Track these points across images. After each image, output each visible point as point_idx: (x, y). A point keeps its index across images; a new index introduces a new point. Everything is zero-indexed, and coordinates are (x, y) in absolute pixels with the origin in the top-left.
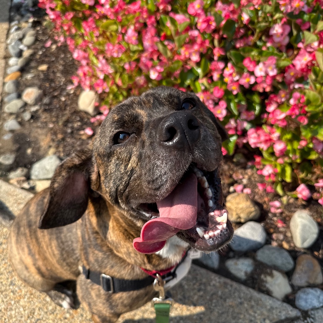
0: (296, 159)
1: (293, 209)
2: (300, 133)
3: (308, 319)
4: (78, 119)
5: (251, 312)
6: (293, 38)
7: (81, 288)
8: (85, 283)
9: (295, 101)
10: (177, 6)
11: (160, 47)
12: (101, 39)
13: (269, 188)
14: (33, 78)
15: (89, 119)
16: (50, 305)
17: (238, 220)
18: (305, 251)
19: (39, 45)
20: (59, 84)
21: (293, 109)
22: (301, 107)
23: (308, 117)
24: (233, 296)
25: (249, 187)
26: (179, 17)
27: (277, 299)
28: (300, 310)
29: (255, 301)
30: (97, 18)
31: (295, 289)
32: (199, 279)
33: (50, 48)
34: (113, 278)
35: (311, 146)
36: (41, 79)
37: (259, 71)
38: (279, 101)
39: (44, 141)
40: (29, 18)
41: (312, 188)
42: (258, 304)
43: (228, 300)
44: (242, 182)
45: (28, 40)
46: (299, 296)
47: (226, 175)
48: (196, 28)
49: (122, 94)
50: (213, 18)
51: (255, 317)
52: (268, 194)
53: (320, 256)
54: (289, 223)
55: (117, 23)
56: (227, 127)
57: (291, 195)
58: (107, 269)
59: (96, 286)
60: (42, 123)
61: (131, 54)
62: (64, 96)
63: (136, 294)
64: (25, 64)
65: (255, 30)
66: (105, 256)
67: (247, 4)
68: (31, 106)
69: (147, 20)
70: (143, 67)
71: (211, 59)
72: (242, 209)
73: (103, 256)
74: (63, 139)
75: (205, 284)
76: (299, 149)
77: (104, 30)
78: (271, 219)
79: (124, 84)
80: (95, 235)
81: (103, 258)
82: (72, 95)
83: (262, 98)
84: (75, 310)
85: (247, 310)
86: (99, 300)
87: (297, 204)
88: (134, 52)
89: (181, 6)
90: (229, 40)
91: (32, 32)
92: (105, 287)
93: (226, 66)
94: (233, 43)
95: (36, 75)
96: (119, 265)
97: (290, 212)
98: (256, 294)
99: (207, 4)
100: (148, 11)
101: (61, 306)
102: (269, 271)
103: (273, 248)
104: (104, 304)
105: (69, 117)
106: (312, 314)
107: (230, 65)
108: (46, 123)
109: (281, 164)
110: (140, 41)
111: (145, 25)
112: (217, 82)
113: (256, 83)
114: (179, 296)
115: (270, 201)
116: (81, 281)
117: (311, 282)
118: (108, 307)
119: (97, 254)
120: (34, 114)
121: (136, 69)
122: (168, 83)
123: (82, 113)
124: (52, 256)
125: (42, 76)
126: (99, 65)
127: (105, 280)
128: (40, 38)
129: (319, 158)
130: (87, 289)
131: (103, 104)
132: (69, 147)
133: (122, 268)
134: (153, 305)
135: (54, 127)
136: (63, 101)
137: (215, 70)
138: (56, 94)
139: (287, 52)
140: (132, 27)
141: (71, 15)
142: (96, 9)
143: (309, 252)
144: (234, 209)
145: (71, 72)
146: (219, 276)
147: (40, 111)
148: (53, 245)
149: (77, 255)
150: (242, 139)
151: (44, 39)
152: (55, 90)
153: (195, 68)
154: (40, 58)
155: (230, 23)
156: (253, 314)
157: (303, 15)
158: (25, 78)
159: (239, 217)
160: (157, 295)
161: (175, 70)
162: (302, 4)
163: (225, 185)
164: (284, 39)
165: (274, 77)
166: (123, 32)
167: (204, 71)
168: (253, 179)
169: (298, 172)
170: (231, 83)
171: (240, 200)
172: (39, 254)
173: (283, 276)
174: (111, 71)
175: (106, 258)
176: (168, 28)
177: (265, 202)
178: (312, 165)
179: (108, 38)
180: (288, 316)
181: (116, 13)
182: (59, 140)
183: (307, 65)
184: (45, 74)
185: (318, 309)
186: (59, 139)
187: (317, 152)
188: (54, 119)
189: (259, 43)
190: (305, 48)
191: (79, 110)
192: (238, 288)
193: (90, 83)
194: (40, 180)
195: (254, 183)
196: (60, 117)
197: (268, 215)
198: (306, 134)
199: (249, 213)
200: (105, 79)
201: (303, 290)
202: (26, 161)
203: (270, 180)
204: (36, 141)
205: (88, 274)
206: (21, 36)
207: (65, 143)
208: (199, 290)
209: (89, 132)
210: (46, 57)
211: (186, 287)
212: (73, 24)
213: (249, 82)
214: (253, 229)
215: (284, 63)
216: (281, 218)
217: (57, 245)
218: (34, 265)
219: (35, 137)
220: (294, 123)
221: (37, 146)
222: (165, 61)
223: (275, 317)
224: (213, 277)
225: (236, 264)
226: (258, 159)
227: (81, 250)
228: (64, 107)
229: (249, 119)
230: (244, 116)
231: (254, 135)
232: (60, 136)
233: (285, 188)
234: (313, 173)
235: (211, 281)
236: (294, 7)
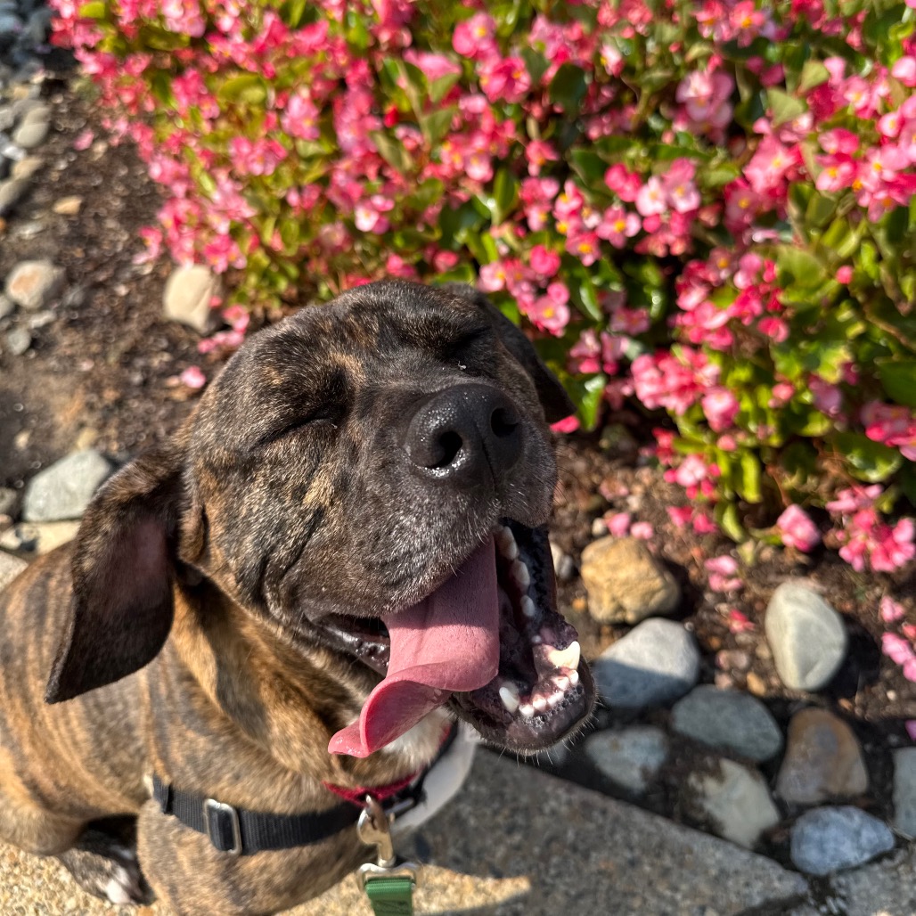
0: (768, 437)
1: (772, 578)
2: (772, 364)
3: (830, 901)
4: (164, 344)
5: (662, 888)
6: (742, 108)
7: (149, 841)
8: (160, 828)
9: (748, 276)
10: (428, 33)
11: (383, 145)
12: (223, 125)
13: (699, 519)
14: (40, 234)
15: (193, 343)
16: (71, 895)
17: (619, 616)
18: (814, 698)
19: (58, 144)
20: (109, 251)
21: (744, 301)
22: (768, 295)
23: (787, 321)
24: (610, 844)
25: (648, 521)
26: (431, 62)
27: (739, 846)
28: (805, 875)
29: (673, 855)
30: (214, 68)
31: (789, 813)
32: (508, 797)
33: (89, 150)
34: (239, 810)
35: (807, 398)
36: (61, 237)
37: (650, 200)
38: (712, 277)
39: (66, 408)
40: (33, 71)
41: (821, 518)
42: (681, 865)
43: (594, 855)
44: (627, 505)
45: (30, 130)
46: (802, 832)
47: (581, 486)
48: (480, 91)
49: (283, 272)
50: (520, 63)
51: (674, 902)
52: (699, 537)
53: (858, 711)
54: (764, 620)
55: (265, 82)
56: (574, 352)
57: (765, 537)
58: (223, 784)
59: (193, 835)
60: (60, 359)
61: (302, 166)
62: (126, 283)
63: (310, 855)
64: (17, 196)
65: (639, 90)
66: (217, 748)
67: (616, 24)
68: (31, 312)
69: (348, 73)
70: (337, 199)
71: (523, 173)
72: (626, 582)
73: (209, 747)
74: (119, 403)
75: (527, 811)
76: (776, 409)
77: (232, 102)
78: (712, 611)
79: (288, 245)
80: (186, 684)
81: (209, 752)
82: (148, 279)
83: (668, 271)
84: (143, 907)
85: (650, 883)
86: (200, 877)
87: (782, 563)
88: (310, 160)
89: (439, 33)
90: (570, 120)
91: (40, 109)
92: (217, 837)
93: (562, 191)
94: (579, 128)
95: (48, 226)
96: (256, 771)
97: (763, 586)
98: (675, 834)
99: (504, 24)
100: (350, 48)
101: (103, 896)
102: (709, 761)
103: (721, 695)
104: (215, 887)
105: (136, 341)
106: (840, 886)
107: (569, 187)
108: (72, 359)
109: (727, 453)
110: (327, 128)
111: (342, 84)
112: (538, 234)
113: (642, 235)
114: (452, 852)
115: (706, 557)
116: (149, 819)
117: (834, 788)
118: (227, 896)
119: (191, 742)
120: (39, 335)
121: (321, 205)
122: (409, 239)
123: (174, 328)
124: (72, 748)
125: (64, 229)
126: (216, 196)
127: (215, 816)
128: (63, 124)
129: (832, 431)
130: (166, 842)
131: (233, 299)
132: (135, 425)
133: (266, 781)
134: (361, 884)
135: (93, 369)
136: (121, 297)
137: (534, 201)
138: (102, 277)
139: (729, 145)
140: (305, 93)
141: (140, 63)
142: (207, 44)
143: (824, 701)
144: (606, 585)
145: (145, 216)
146: (567, 785)
147: (57, 327)
148: (72, 714)
149: (140, 743)
150: (619, 384)
151: (74, 127)
152: (99, 266)
153: (480, 196)
154: (61, 180)
155: (570, 74)
156: (668, 893)
157: (764, 49)
158: (16, 234)
159: (620, 608)
160: (370, 854)
161: (425, 204)
162: (757, 18)
163: (578, 516)
164: (718, 111)
165: (692, 216)
166: (280, 106)
167: (503, 205)
168: (656, 496)
169: (777, 472)
170: (575, 236)
171: (620, 557)
172: (33, 744)
173: (753, 776)
174: (248, 212)
175: (218, 754)
176: (402, 91)
177: (692, 560)
178: (816, 452)
179: (240, 123)
180: (772, 896)
181: (260, 54)
182: (107, 407)
183: (784, 179)
184: (74, 222)
185: (857, 868)
186: (106, 402)
187: (827, 415)
188: (95, 348)
189: (655, 123)
190: (777, 133)
191: (165, 321)
192: (623, 818)
193: (195, 245)
194: (51, 522)
195: (660, 506)
196: (114, 340)
197: (703, 599)
198: (787, 366)
199: (646, 594)
200: (235, 233)
201: (810, 814)
202: (14, 469)
203: (704, 496)
204: (43, 412)
205: (170, 800)
206: (9, 121)
207: (125, 415)
208: (511, 830)
209: (193, 379)
210: (79, 178)
211: (472, 822)
212: (148, 87)
213: (623, 231)
214: (660, 639)
215: (719, 174)
216: (739, 604)
217: (84, 716)
218: (20, 773)
219: (39, 399)
220: (753, 339)
221: (46, 424)
222: (398, 180)
223: (734, 899)
224: (549, 789)
225: (616, 746)
226: (664, 440)
227: (148, 728)
228: (123, 312)
229: (634, 331)
230: (619, 323)
231: (651, 374)
232: (110, 395)
233: (746, 519)
234: (821, 474)
235: (546, 800)
236: (736, 28)
